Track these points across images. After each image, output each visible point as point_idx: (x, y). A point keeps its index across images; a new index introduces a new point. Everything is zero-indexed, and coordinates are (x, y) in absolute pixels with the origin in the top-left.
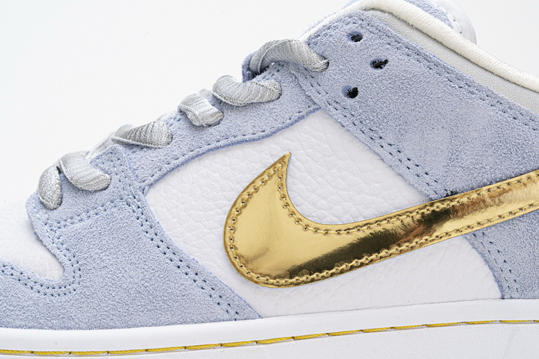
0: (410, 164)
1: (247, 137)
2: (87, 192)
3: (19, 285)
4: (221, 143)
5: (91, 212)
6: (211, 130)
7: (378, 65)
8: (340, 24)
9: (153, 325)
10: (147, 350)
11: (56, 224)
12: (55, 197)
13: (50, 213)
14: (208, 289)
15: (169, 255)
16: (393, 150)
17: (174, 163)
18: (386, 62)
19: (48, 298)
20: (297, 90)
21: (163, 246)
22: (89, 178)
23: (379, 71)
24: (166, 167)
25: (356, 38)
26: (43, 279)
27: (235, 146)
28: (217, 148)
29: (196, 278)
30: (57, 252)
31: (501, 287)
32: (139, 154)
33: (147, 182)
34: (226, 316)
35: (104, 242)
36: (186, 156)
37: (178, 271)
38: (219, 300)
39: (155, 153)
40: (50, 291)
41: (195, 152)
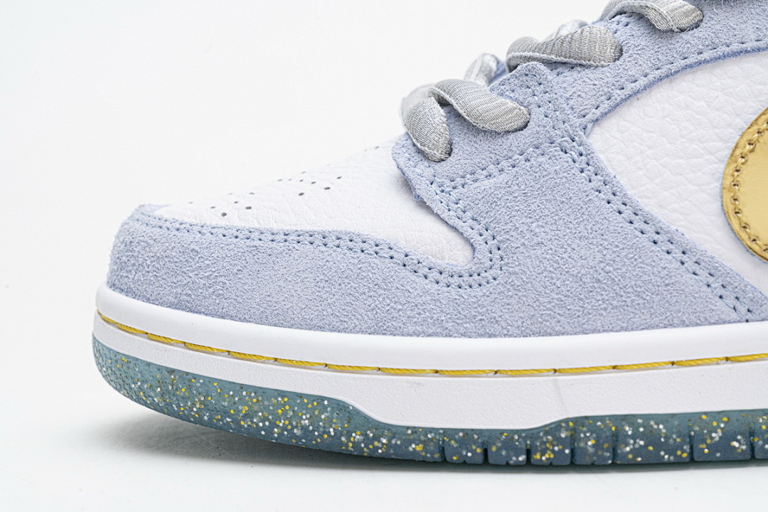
1: (748, 46)
2: (495, 134)
3: (405, 273)
4: (706, 55)
5: (504, 164)
6: (685, 36)
9: (622, 329)
10: (614, 367)
11: (448, 182)
12: (442, 143)
13: (437, 166)
14: (703, 274)
15: (639, 224)
17: (630, 87)
19: (454, 292)
21: (628, 212)
22: (496, 112)
24: (618, 95)
26: (441, 263)
27: (727, 61)
28: (700, 63)
29: (685, 258)
30: (458, 223)
32: (569, 76)
33: (589, 117)
34: (734, 316)
35: (533, 207)
36: (651, 77)
37: (654, 248)
38: (722, 292)
39: (597, 74)
40: (456, 280)
41: (664, 71)
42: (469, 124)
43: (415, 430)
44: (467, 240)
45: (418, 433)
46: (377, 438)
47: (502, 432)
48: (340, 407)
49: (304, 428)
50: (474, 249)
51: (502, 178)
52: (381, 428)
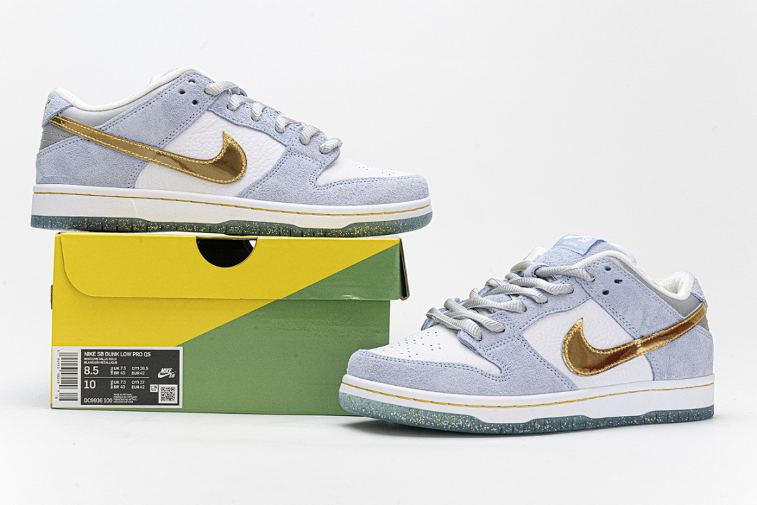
0: (627, 324)
1: (563, 310)
2: (496, 333)
3: (483, 376)
4: (552, 312)
5: (500, 343)
6: (545, 305)
7: (617, 281)
8: (600, 262)
11: (485, 348)
12: (479, 334)
13: (479, 342)
14: (561, 377)
15: (543, 362)
16: (621, 317)
17: (533, 321)
18: (621, 281)
19: (499, 383)
20: (582, 290)
23: (618, 284)
24: (530, 323)
25: (608, 269)
26: (493, 374)
27: (558, 314)
28: (550, 314)
29: (556, 373)
30: (493, 361)
31: (654, 375)
32: (514, 316)
33: (522, 329)
34: (568, 389)
35: (515, 357)
36: (538, 318)
38: (565, 382)
39: (521, 315)
40: (498, 379)
41: (541, 316)
42: (487, 329)
43: (494, 424)
44: (499, 367)
45: (495, 425)
46: (483, 427)
47: (517, 424)
48: (471, 418)
49: (459, 425)
50: (500, 369)
51: (502, 347)
52: (484, 424)
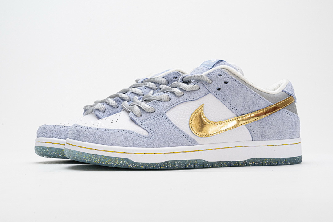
0: (233, 107)
1: (192, 99)
2: (150, 113)
3: (137, 137)
4: (185, 101)
5: (152, 118)
6: (182, 97)
7: (226, 83)
8: (215, 72)
9: (175, 146)
10: (174, 153)
11: (142, 121)
12: (140, 115)
13: (139, 118)
14: (187, 137)
15: (176, 129)
16: (229, 104)
17: (173, 106)
18: (228, 82)
19: (146, 140)
20: (204, 88)
21: (174, 127)
22: (149, 109)
23: (226, 84)
24: (171, 107)
25: (220, 76)
26: (144, 135)
27: (188, 102)
28: (184, 102)
29: (184, 135)
30: (145, 128)
31: (252, 138)
32: (162, 103)
33: (166, 110)
34: (192, 144)
35: (158, 126)
36: (176, 104)
37: (179, 133)
38: (190, 140)
39: (167, 103)
40: (146, 138)
41: (178, 103)
42: (145, 111)
43: (141, 163)
44: (147, 131)
45: (142, 164)
46: (134, 165)
47: (156, 163)
48: (128, 160)
49: (120, 164)
50: (149, 133)
51: (152, 120)
52: (135, 163)
